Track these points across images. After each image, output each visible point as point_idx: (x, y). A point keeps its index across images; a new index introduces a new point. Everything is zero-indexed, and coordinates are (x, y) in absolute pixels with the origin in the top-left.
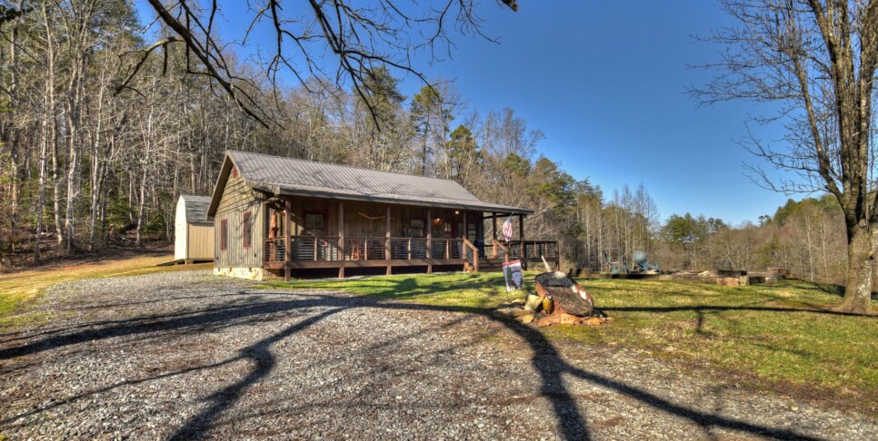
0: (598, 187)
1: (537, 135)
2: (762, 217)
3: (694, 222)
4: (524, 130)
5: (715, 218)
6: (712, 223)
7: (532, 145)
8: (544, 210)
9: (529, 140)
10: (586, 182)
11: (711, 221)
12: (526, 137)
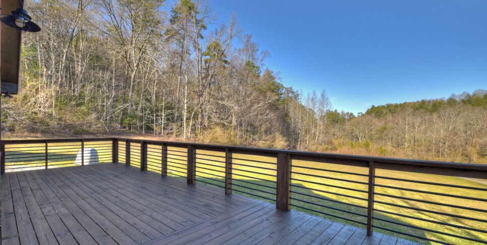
0: (297, 91)
1: (266, 54)
2: (359, 113)
3: (338, 114)
4: (257, 50)
5: (350, 112)
6: (348, 115)
7: (262, 60)
8: (270, 101)
9: (261, 57)
10: (291, 88)
11: (348, 113)
12: (258, 55)
